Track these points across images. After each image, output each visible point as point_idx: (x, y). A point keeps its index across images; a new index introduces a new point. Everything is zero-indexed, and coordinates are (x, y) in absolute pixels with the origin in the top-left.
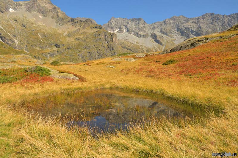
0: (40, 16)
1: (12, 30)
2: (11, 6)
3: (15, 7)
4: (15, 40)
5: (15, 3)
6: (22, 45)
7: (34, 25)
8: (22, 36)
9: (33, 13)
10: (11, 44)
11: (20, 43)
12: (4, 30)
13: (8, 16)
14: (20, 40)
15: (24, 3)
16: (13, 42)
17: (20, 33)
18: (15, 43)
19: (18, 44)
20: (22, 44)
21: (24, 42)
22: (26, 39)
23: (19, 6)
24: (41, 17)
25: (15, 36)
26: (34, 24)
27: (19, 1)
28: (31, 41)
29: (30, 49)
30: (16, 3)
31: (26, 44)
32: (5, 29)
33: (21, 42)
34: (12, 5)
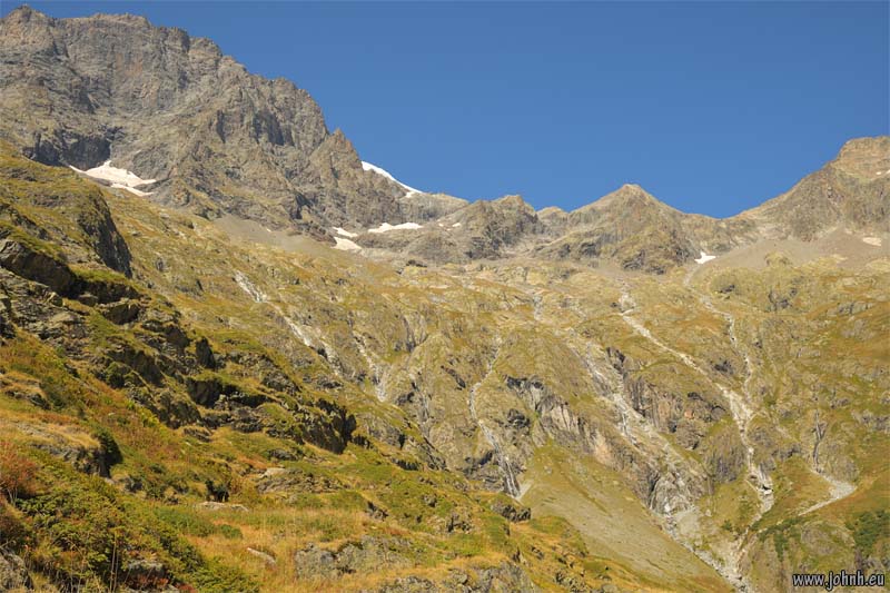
0: (866, 240)
1: (702, 333)
2: (704, 244)
3: (725, 242)
4: (731, 396)
5: (724, 225)
6: (782, 430)
7: (848, 282)
8: (778, 360)
9: (820, 234)
10: (703, 427)
11: (764, 410)
12: (655, 341)
13: (686, 282)
14: (764, 390)
15: (763, 209)
16: (717, 408)
17: (759, 345)
18: (729, 416)
19: (755, 420)
20: (787, 418)
21: (796, 400)
22: (810, 377)
23: (741, 233)
24: (875, 241)
25: (723, 368)
26: (842, 276)
27: (739, 212)
28: (855, 379)
29: (861, 453)
30: (728, 224)
31: (811, 413)
32: (662, 336)
33: (771, 402)
34: (706, 238)
